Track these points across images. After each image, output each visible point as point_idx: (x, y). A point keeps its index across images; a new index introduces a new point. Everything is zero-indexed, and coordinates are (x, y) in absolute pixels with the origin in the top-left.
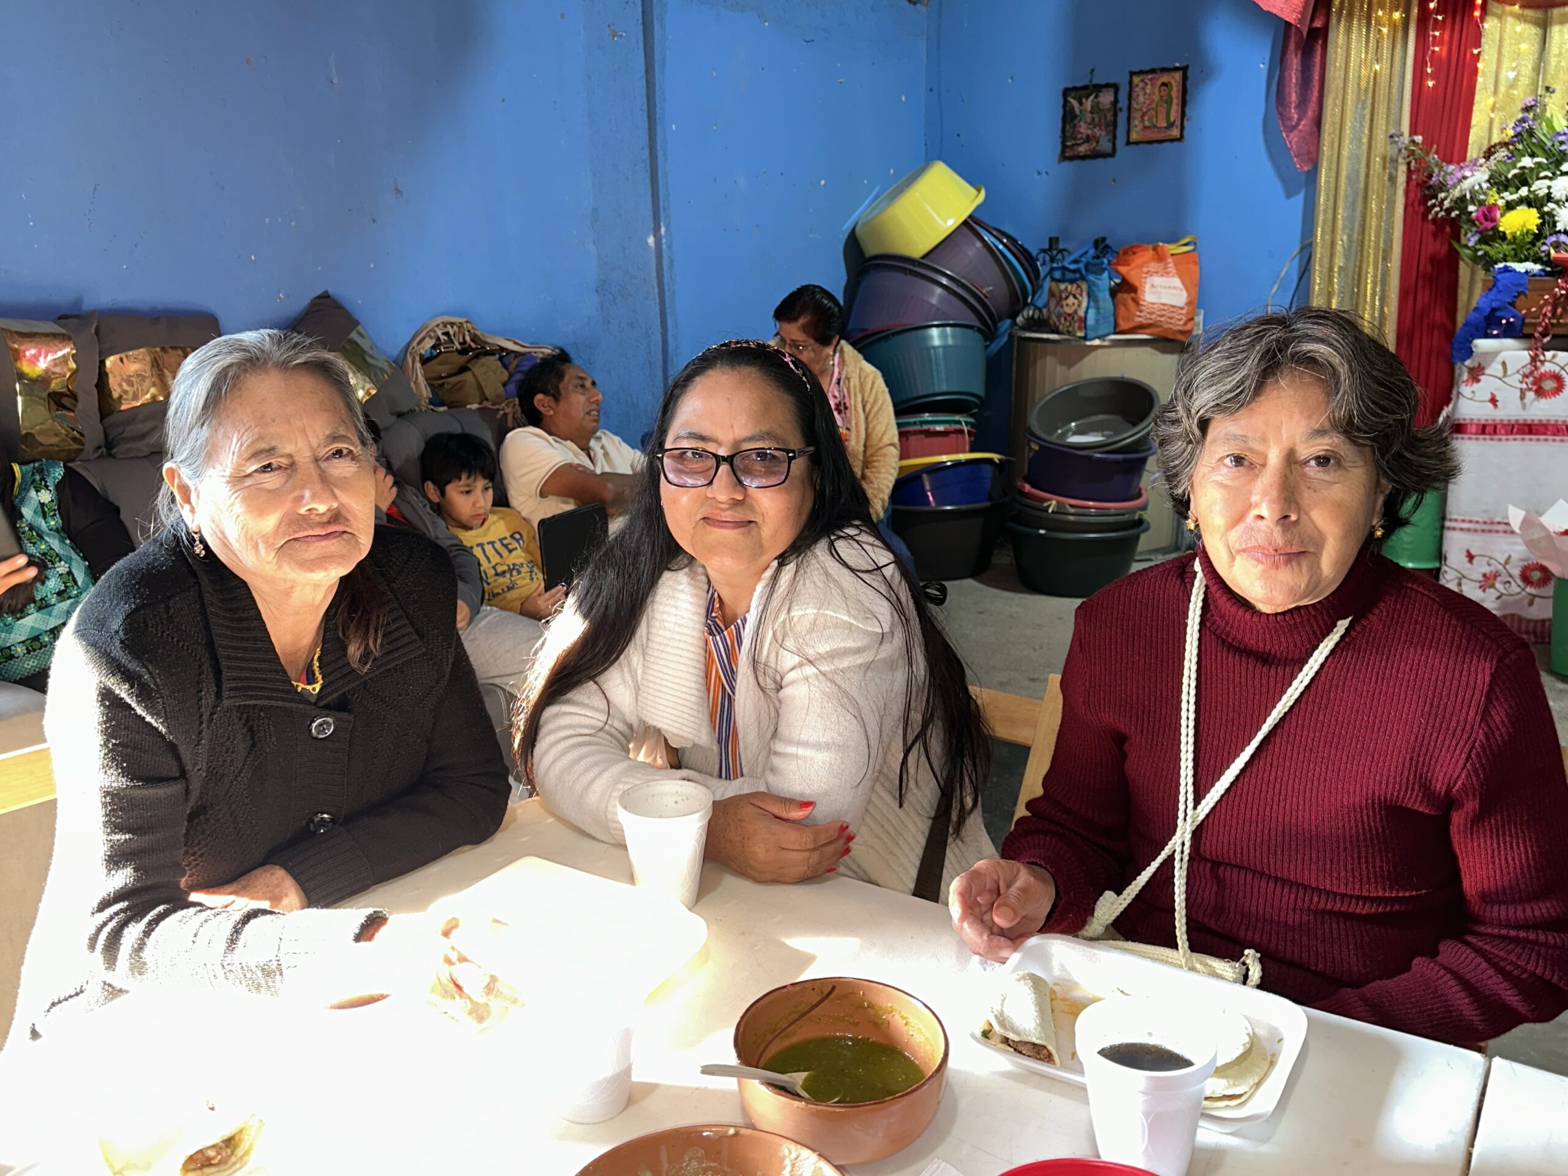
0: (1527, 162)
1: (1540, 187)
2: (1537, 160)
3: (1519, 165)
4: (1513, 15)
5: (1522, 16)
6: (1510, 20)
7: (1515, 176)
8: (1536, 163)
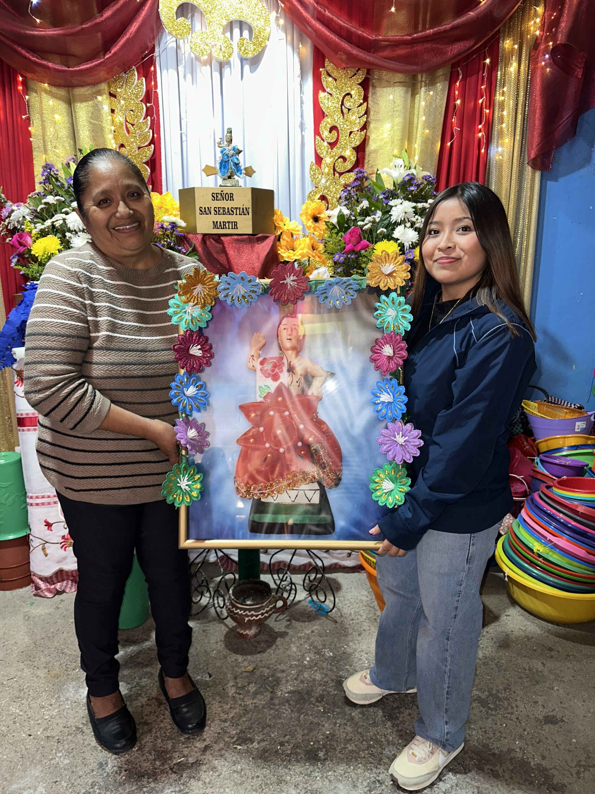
0: (50, 199)
1: (58, 219)
2: (58, 198)
3: (43, 201)
4: (46, 91)
5: (50, 92)
6: (44, 95)
7: (42, 209)
8: (58, 200)
